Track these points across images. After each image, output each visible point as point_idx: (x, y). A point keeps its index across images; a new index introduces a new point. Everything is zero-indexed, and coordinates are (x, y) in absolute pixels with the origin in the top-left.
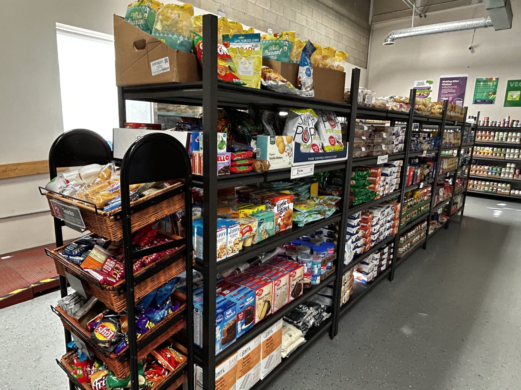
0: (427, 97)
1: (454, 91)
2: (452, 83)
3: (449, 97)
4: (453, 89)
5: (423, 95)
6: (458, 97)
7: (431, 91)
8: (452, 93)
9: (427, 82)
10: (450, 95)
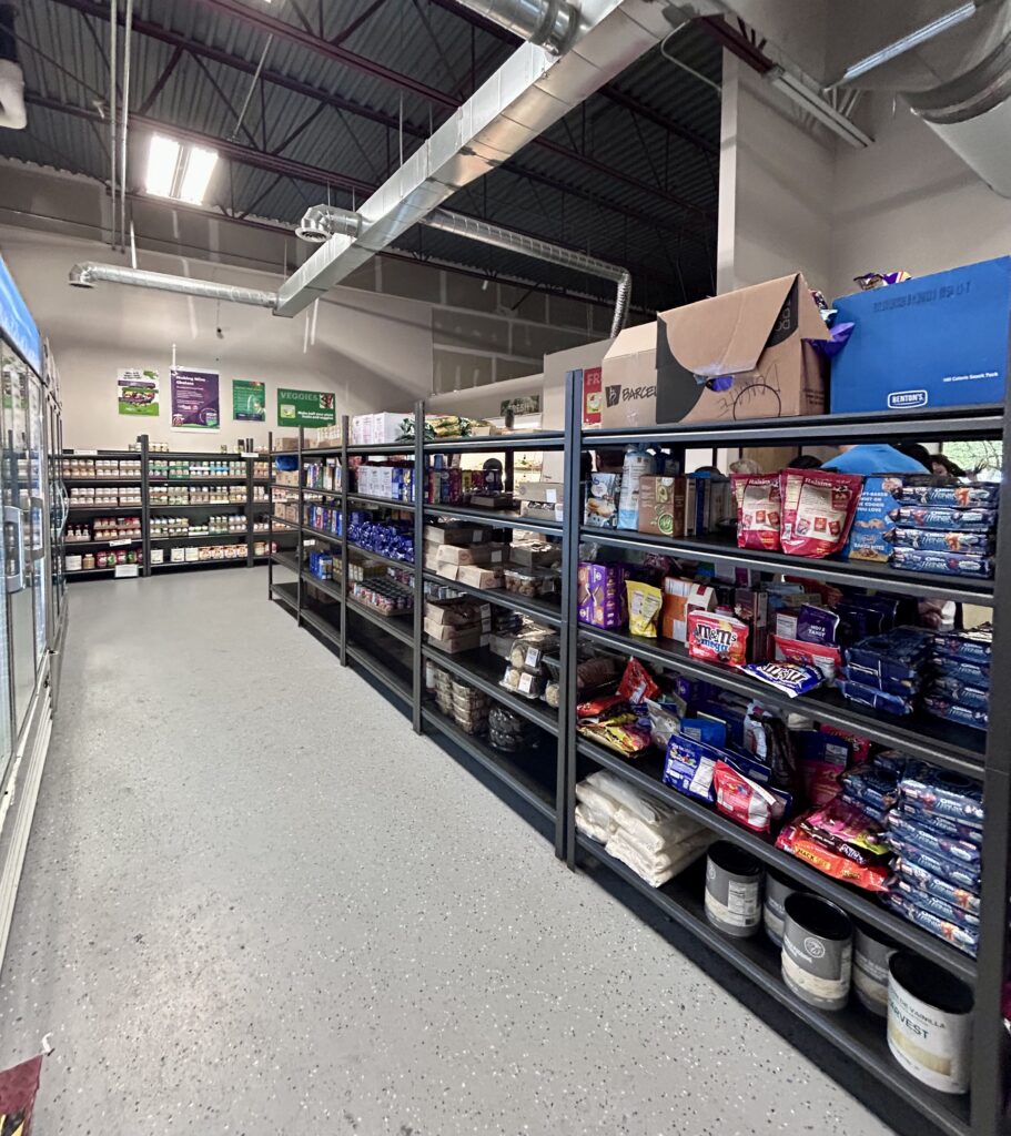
0: (150, 401)
1: (199, 395)
2: (195, 382)
3: (192, 406)
4: (198, 391)
5: (141, 398)
6: (208, 406)
7: (157, 392)
8: (197, 399)
9: (146, 373)
10: (194, 402)
